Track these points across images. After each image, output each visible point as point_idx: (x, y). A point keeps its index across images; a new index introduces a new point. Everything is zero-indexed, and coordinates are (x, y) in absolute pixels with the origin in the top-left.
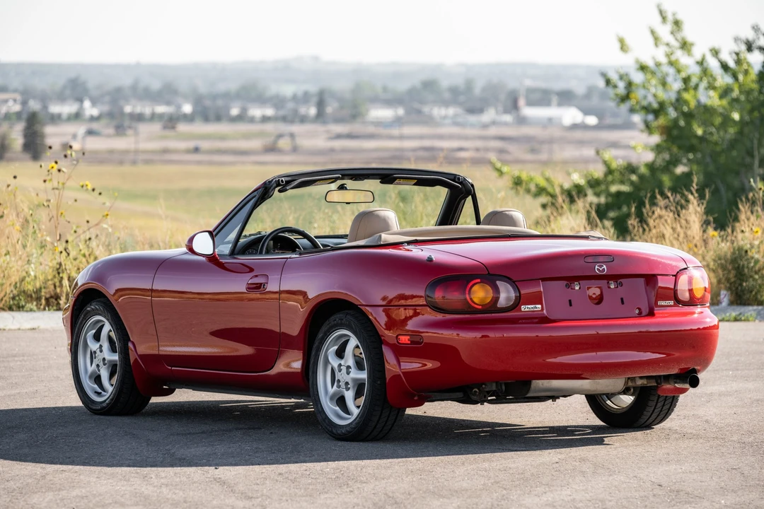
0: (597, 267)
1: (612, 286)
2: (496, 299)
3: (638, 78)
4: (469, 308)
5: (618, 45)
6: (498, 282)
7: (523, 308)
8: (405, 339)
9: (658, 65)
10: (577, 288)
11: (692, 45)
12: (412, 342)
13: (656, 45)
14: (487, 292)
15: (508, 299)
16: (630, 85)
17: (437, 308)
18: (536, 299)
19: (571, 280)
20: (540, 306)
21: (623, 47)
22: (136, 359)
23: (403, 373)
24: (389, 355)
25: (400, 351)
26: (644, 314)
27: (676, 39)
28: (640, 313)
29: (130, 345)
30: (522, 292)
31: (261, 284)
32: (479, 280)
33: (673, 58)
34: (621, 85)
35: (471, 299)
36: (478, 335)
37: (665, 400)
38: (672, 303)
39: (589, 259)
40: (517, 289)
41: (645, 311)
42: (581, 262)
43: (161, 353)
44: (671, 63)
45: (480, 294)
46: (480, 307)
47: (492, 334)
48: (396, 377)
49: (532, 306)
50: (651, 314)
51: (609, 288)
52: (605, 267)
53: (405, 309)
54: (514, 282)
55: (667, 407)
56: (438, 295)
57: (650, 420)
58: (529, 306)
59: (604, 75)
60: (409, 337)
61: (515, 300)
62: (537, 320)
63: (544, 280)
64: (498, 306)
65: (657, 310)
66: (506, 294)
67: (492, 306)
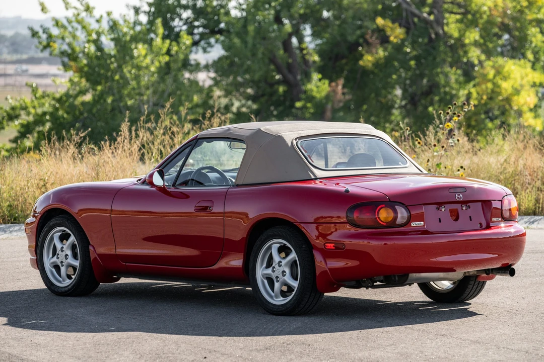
0: (457, 196)
1: (464, 209)
2: (395, 218)
3: (55, 32)
4: (377, 225)
5: (40, 8)
6: (396, 207)
7: (413, 224)
8: (330, 246)
9: (69, 22)
10: (443, 210)
11: (94, 8)
12: (336, 248)
13: (67, 9)
14: (388, 213)
15: (403, 218)
16: (50, 37)
17: (354, 224)
18: (420, 218)
19: (439, 204)
20: (422, 223)
21: (44, 9)
22: (96, 258)
23: (329, 269)
24: (318, 258)
25: (327, 255)
26: (484, 227)
27: (82, 4)
28: (481, 226)
29: (91, 248)
30: (412, 213)
31: (208, 207)
32: (384, 206)
33: (80, 18)
34: (44, 36)
35: (379, 218)
36: (382, 243)
37: (479, 284)
38: (500, 219)
39: (452, 191)
40: (408, 211)
41: (484, 225)
42: (446, 192)
43: (117, 253)
44: (79, 22)
45: (384, 215)
46: (385, 224)
47: (389, 243)
48: (324, 273)
49: (418, 223)
50: (488, 227)
51: (462, 209)
52: (461, 195)
53: (335, 225)
54: (406, 206)
55: (479, 288)
56: (356, 216)
57: (468, 297)
58: (416, 223)
59: (31, 29)
60: (334, 245)
61: (408, 218)
62: (420, 233)
63: (424, 204)
64: (397, 223)
65: (491, 224)
66: (402, 214)
67: (393, 223)
